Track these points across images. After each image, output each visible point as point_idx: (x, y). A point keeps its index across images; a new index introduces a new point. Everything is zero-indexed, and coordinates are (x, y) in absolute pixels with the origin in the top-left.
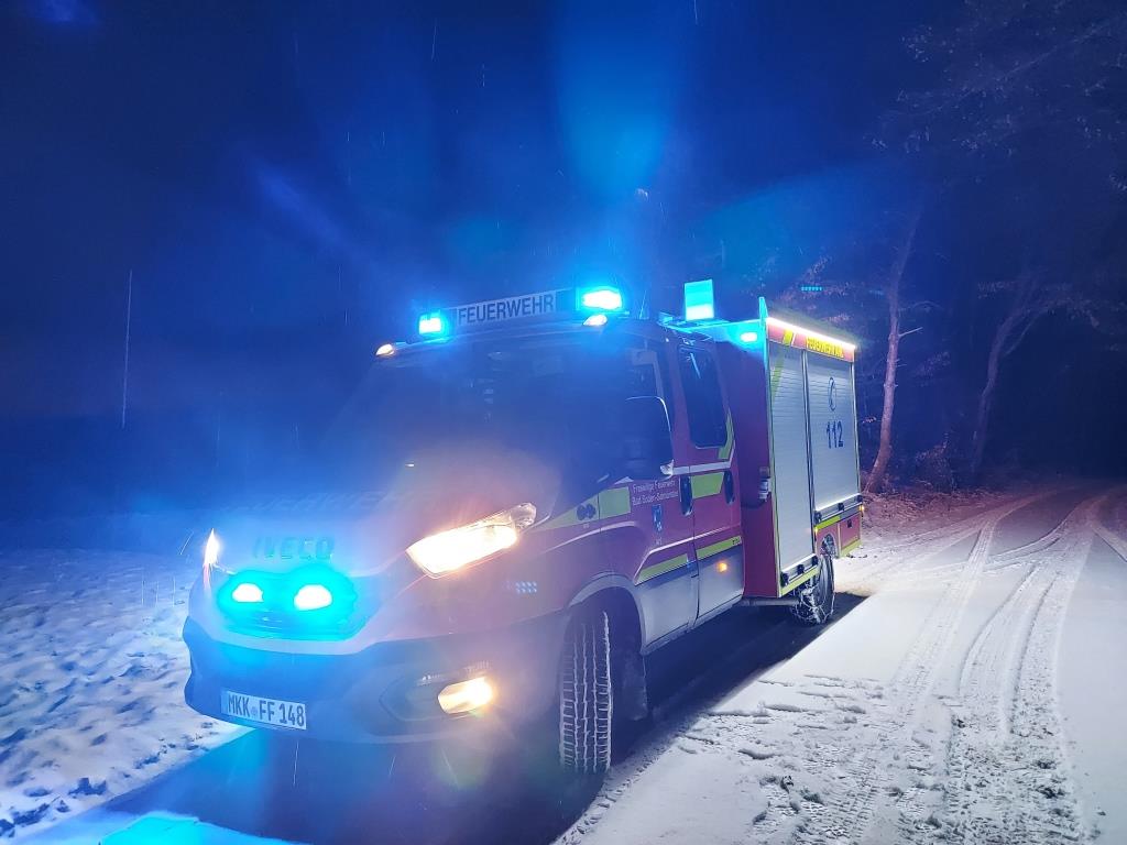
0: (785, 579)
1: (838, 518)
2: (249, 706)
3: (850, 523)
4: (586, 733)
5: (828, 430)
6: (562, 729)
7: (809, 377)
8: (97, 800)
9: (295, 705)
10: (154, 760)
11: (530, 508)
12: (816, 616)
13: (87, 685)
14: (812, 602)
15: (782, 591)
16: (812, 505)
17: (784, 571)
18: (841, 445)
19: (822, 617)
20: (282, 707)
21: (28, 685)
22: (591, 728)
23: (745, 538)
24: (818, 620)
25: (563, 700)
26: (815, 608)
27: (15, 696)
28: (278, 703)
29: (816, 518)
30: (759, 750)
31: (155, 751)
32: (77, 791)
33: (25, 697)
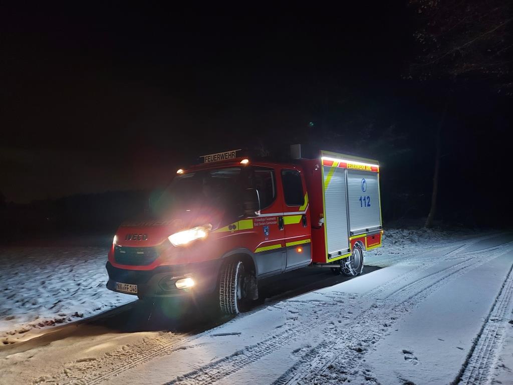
0: (330, 256)
1: (365, 235)
2: (122, 287)
3: (373, 238)
5: (361, 200)
7: (348, 179)
9: (134, 285)
10: (99, 309)
11: (210, 225)
14: (350, 267)
15: (328, 261)
16: (349, 228)
17: (330, 253)
18: (369, 205)
21: (64, 289)
23: (312, 240)
24: (353, 274)
26: (351, 270)
27: (60, 292)
28: (130, 285)
29: (351, 234)
31: (100, 306)
32: (74, 316)
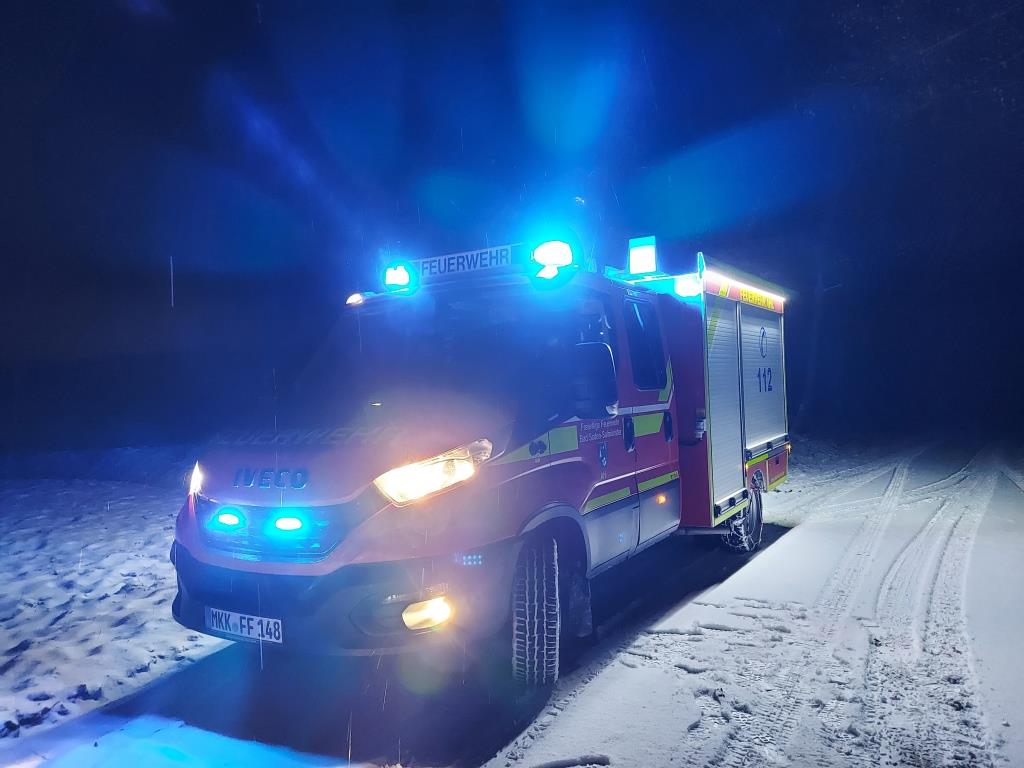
0: (718, 510)
1: (767, 456)
2: (231, 622)
3: (777, 461)
4: (536, 648)
5: (759, 375)
6: (515, 645)
7: (743, 328)
8: (93, 704)
9: (272, 621)
10: (145, 669)
11: (487, 444)
12: (746, 545)
13: (85, 601)
14: (742, 531)
15: (715, 522)
16: (743, 444)
17: (717, 503)
18: (770, 389)
19: (751, 545)
20: (260, 623)
21: (32, 601)
22: (541, 644)
23: (682, 474)
24: (748, 548)
25: (516, 618)
26: (744, 538)
27: (20, 611)
28: (257, 619)
29: (747, 455)
30: (693, 665)
31: (146, 662)
32: (76, 697)
33: (29, 612)
